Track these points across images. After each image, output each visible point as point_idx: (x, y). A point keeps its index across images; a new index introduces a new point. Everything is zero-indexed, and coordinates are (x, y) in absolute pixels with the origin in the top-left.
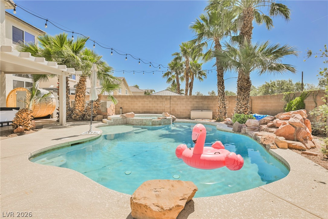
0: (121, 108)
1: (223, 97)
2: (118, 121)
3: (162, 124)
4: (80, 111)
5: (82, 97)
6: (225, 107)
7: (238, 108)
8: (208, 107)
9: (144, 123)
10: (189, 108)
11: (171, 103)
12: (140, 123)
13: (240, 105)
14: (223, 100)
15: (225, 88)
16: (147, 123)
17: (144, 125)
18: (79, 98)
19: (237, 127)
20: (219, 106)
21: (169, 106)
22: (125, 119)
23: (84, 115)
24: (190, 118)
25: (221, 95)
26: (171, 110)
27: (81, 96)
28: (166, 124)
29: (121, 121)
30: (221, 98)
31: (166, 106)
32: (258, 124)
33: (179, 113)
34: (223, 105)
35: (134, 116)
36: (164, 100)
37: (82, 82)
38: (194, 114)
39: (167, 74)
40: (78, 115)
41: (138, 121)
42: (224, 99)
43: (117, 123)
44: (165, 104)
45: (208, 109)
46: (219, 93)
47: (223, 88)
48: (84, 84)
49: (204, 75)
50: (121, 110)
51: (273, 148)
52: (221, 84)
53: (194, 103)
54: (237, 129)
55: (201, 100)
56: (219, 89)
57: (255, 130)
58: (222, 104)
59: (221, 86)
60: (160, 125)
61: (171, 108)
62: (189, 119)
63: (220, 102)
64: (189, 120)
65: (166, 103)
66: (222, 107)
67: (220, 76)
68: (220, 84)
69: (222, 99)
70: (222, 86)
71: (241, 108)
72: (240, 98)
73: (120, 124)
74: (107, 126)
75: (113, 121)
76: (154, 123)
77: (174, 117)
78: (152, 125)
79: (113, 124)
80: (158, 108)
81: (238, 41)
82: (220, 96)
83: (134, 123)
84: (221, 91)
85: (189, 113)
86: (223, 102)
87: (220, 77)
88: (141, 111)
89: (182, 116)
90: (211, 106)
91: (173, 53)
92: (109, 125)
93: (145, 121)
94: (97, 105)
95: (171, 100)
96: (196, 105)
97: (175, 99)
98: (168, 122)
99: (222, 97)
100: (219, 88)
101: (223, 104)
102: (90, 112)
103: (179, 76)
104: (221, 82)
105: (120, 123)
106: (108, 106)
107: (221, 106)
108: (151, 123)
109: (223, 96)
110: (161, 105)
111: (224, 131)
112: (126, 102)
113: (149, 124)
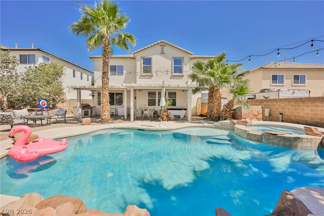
0: (281, 114)
2: (226, 125)
17: (239, 136)
22: (234, 125)
29: (230, 127)
35: (245, 123)
40: (214, 116)
43: (225, 127)
50: (280, 116)
73: (228, 129)
74: (214, 128)
75: (221, 124)
79: (221, 127)
93: (240, 131)
102: (223, 115)
106: (243, 111)
108: (245, 136)
112: (288, 107)
113: (243, 136)
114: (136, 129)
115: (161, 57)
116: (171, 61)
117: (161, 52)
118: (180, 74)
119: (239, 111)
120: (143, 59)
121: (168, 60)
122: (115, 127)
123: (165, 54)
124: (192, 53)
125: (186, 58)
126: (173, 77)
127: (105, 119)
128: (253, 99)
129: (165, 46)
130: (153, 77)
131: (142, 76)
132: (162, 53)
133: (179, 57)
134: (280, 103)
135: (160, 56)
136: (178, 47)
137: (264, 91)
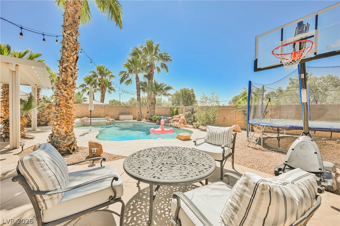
6: (141, 113)
9: (100, 124)
10: (118, 114)
11: (105, 110)
12: (97, 124)
16: (103, 124)
21: (103, 112)
31: (101, 112)
32: (166, 120)
36: (100, 108)
38: (121, 117)
41: (96, 123)
49: (114, 90)
53: (121, 110)
54: (158, 123)
55: (125, 108)
60: (111, 124)
64: (119, 121)
65: (101, 110)
71: (152, 113)
78: (106, 125)
80: (95, 114)
81: (148, 78)
85: (117, 117)
90: (131, 112)
91: (90, 71)
97: (108, 107)
110: (98, 112)
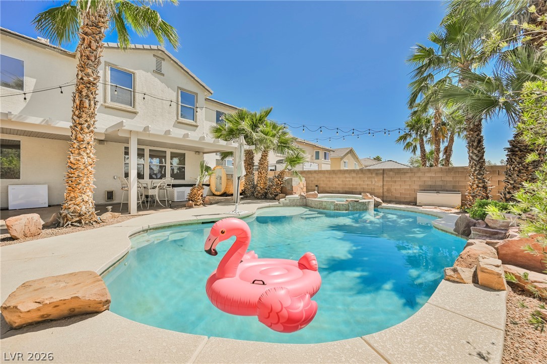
0: (317, 186)
1: (481, 167)
2: (296, 201)
3: (350, 208)
4: (261, 189)
5: (264, 173)
6: (484, 187)
7: (507, 190)
8: (454, 187)
9: (323, 207)
10: (416, 188)
11: (385, 179)
12: (319, 206)
13: (512, 182)
14: (479, 174)
15: (484, 152)
16: (328, 206)
17: (324, 209)
18: (261, 175)
19: (464, 225)
20: (471, 184)
21: (381, 184)
22: (304, 200)
23: (266, 193)
24: (415, 204)
25: (475, 165)
26: (385, 190)
27: (262, 172)
28: (357, 209)
30: (475, 170)
31: (377, 184)
33: (399, 195)
34: (480, 183)
35: (315, 196)
36: (374, 175)
37: (264, 157)
38: (421, 197)
39: (404, 138)
40: (260, 193)
42: (482, 172)
43: (294, 203)
44: (375, 181)
45: (453, 190)
46: (470, 162)
47: (479, 151)
48: (265, 160)
50: (316, 188)
51: (451, 279)
52: (475, 144)
54: (462, 229)
56: (471, 155)
57: (497, 236)
58: (476, 182)
59: (476, 149)
60: (346, 210)
61: (385, 188)
62: (413, 205)
63: (473, 177)
66: (478, 186)
67: (473, 131)
68: (473, 145)
69: (476, 173)
70: (478, 149)
72: (512, 169)
73: (297, 206)
74: (281, 206)
75: (289, 201)
76: (337, 207)
77: (379, 200)
78: (335, 210)
79: (289, 204)
80: (365, 187)
82: (472, 167)
83: (313, 205)
84: (474, 157)
86: (479, 177)
87: (472, 133)
88: (341, 190)
89: (403, 200)
92: (283, 206)
93: (325, 204)
94: (279, 182)
95: (385, 176)
96: (430, 183)
97: (391, 173)
98: (361, 206)
99: (477, 168)
100: (471, 151)
101: (481, 181)
102: (272, 190)
103: (425, 139)
104: (474, 141)
105: (298, 204)
106: (294, 184)
107: (475, 186)
108: (332, 207)
109: (478, 166)
110: (370, 183)
111: (442, 230)
112: (323, 179)
113: (330, 208)
114: (198, 223)
115: (156, 79)
116: (175, 94)
117: (155, 69)
118: (192, 121)
119: (288, 184)
120: (112, 69)
121: (169, 89)
122: (151, 227)
123: (163, 75)
124: (212, 92)
125: (201, 97)
126: (179, 124)
127: (85, 214)
128: (274, 170)
129: (164, 59)
130: (137, 117)
131: (106, 107)
132: (158, 71)
133: (191, 92)
134: (315, 175)
135: (153, 77)
136: (190, 73)
137: (281, 162)
